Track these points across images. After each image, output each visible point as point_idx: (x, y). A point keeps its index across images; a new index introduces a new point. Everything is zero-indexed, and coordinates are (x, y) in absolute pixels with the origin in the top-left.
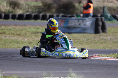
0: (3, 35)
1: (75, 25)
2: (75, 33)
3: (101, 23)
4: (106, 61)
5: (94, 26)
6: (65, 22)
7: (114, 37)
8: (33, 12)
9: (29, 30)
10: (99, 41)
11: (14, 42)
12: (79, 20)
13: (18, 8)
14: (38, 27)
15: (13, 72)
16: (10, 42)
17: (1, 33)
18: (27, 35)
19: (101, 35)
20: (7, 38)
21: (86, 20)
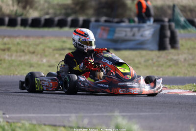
0: (7, 54)
1: (126, 35)
2: (126, 49)
3: (168, 33)
4: (176, 96)
5: (157, 38)
6: (109, 31)
7: (190, 57)
8: (55, 15)
9: (49, 44)
10: (166, 63)
11: (25, 64)
12: (132, 28)
13: (31, 7)
14: (64, 39)
15: (22, 115)
16: (18, 65)
17: (4, 50)
18: (47, 53)
19: (170, 53)
20: (13, 58)
21: (143, 27)
